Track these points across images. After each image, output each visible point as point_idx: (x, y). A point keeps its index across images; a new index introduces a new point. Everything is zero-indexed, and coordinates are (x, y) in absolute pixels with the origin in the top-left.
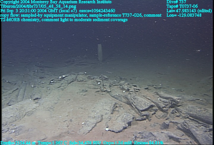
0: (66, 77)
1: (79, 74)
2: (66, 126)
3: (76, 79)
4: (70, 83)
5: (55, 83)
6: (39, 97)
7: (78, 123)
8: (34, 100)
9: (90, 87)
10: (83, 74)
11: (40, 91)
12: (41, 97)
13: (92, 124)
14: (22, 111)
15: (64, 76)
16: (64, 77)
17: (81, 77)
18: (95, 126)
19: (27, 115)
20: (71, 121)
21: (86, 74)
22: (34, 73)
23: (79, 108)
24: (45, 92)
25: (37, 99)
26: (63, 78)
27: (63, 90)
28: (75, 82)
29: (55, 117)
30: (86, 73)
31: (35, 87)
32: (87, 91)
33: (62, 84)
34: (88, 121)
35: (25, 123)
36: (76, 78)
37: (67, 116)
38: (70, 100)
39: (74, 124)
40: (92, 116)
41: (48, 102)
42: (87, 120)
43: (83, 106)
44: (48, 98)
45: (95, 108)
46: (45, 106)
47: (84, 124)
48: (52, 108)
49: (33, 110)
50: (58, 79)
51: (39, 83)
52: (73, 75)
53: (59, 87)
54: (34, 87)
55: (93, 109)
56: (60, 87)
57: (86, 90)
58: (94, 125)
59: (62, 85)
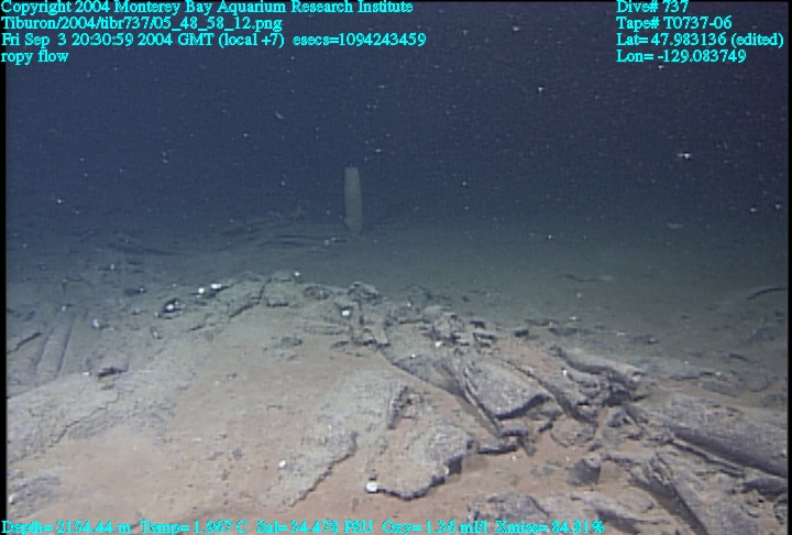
0: (222, 289)
1: (273, 276)
2: (218, 476)
3: (260, 298)
4: (240, 311)
5: (181, 312)
6: (117, 364)
7: (262, 464)
8: (102, 375)
9: (311, 327)
10: (289, 280)
11: (125, 345)
12: (127, 365)
13: (317, 466)
14: (51, 417)
15: (215, 286)
16: (218, 290)
17: (279, 290)
18: (326, 474)
19: (70, 435)
20: (238, 455)
21: (299, 281)
22: (105, 275)
23: (269, 407)
24: (144, 345)
25: (112, 371)
26: (212, 294)
27: (209, 337)
28: (256, 309)
29: (178, 440)
30: (297, 274)
31: (108, 326)
32: (300, 342)
33: (208, 315)
34: (301, 456)
35: (59, 464)
36: (262, 292)
37: (225, 436)
38: (235, 376)
39: (249, 468)
40: (317, 437)
41: (152, 384)
42: (299, 451)
43: (285, 398)
44: (151, 369)
45: (328, 406)
46: (140, 400)
47: (285, 467)
48: (169, 406)
49: (95, 416)
50: (193, 298)
51: (124, 314)
52: (248, 283)
53: (194, 329)
54: (102, 327)
55: (322, 409)
56: (199, 327)
57: (299, 337)
58: (324, 470)
59: (209, 320)
